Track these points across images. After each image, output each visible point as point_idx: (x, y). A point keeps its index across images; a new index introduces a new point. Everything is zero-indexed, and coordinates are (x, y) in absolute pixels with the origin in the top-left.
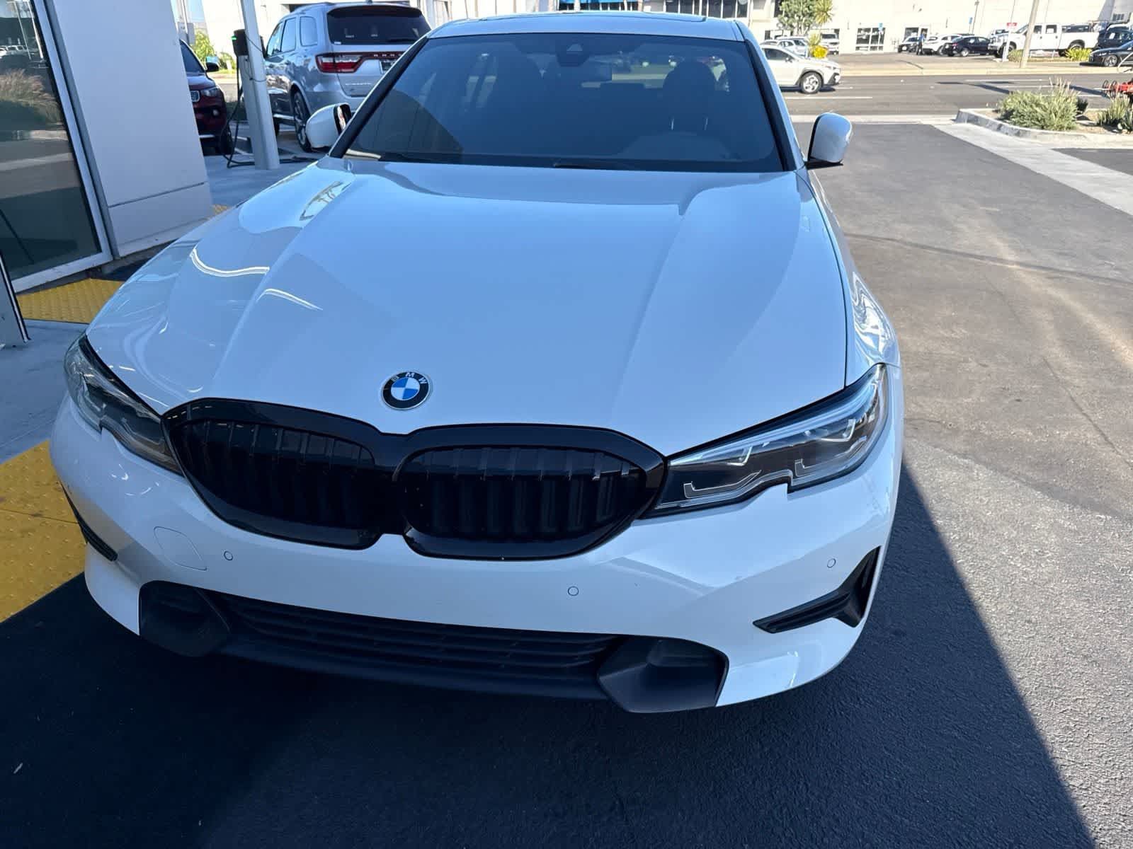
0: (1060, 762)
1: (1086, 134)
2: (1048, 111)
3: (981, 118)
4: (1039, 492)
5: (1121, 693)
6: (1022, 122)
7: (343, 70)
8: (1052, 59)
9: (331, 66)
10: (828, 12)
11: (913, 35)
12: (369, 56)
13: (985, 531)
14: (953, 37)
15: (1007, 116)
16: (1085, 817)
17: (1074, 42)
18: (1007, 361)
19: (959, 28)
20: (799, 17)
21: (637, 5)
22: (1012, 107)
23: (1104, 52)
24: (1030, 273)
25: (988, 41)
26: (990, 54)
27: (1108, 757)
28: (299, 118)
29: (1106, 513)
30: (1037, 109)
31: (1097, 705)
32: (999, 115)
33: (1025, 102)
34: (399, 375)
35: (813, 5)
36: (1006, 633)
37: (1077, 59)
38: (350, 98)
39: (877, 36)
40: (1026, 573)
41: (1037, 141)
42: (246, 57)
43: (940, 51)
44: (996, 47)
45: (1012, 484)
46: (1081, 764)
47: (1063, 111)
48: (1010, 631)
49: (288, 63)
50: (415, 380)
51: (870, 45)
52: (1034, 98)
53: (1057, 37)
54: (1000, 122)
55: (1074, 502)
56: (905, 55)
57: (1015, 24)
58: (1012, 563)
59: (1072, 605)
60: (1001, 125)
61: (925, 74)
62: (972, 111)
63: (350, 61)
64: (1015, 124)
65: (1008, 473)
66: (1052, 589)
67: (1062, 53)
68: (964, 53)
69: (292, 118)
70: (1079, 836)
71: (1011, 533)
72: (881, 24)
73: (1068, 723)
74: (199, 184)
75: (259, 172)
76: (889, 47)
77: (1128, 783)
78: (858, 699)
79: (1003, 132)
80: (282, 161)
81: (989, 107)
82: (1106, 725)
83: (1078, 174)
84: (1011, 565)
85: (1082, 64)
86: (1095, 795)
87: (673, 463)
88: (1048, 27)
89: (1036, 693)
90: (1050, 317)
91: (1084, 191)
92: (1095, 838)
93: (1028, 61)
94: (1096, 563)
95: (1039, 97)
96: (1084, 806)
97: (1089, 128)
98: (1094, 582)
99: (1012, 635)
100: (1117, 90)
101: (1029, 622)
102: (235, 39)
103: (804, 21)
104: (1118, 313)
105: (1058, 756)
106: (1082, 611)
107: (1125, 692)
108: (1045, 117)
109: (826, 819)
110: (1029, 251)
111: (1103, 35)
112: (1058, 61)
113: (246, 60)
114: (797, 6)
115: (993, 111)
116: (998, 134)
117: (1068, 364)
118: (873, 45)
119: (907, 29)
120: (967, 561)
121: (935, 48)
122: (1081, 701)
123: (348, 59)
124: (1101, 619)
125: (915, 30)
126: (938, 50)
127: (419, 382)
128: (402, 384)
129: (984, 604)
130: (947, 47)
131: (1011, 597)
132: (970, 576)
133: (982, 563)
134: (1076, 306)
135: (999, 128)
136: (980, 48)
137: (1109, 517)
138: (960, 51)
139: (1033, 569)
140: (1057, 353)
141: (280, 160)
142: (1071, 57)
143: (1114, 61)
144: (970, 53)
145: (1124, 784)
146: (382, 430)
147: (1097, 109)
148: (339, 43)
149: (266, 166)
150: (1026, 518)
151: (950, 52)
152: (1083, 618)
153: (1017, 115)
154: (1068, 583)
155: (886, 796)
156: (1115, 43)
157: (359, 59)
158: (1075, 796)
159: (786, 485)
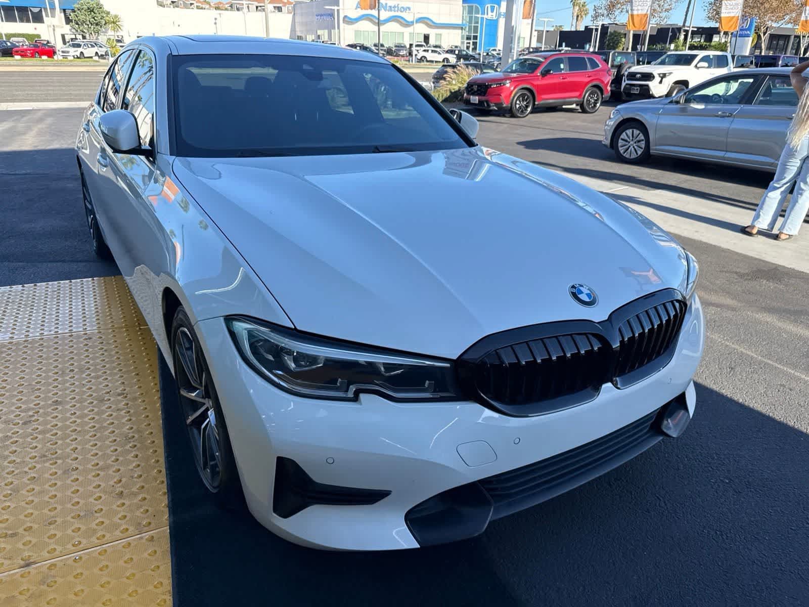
35: (97, 17)
50: (583, 288)
103: (93, 29)
114: (83, 17)
128: (581, 292)
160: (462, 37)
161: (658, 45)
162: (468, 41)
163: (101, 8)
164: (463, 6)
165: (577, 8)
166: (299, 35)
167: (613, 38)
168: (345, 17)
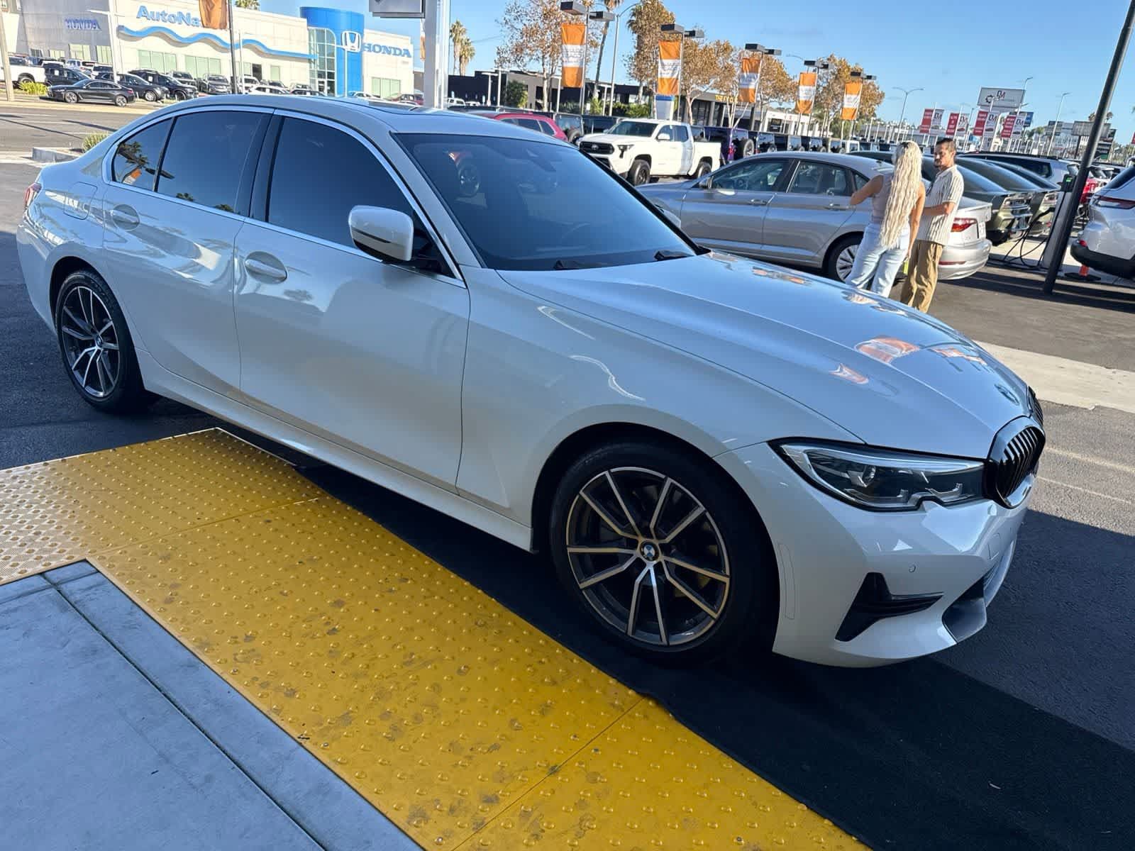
17: (22, 75)
23: (59, 88)
37: (34, 93)
67: (15, 85)
85: (44, 99)
111: (47, 70)
112: (15, 93)
142: (27, 90)
143: (75, 99)
156: (64, 80)
160: (312, 72)
161: (569, 104)
162: (321, 80)
164: (308, 29)
165: (459, 46)
166: (35, 48)
167: (513, 90)
168: (120, 28)
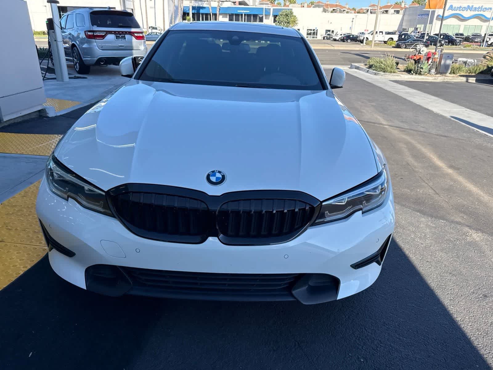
0: (452, 312)
1: (401, 75)
2: (386, 65)
3: (360, 67)
4: (419, 213)
5: (465, 285)
6: (376, 69)
7: (97, 38)
8: (382, 45)
9: (91, 36)
10: (296, 22)
11: (329, 33)
12: (110, 32)
13: (404, 229)
14: (344, 34)
15: (370, 67)
16: (465, 331)
17: (389, 38)
18: (393, 163)
19: (346, 31)
20: (284, 23)
21: (216, 15)
22: (373, 64)
23: (401, 43)
24: (394, 129)
25: (357, 37)
26: (358, 42)
27: (467, 309)
28: (76, 59)
29: (443, 220)
30: (382, 65)
31: (458, 290)
32: (367, 66)
33: (377, 62)
34: (212, 172)
35: (289, 19)
36: (421, 266)
37: (391, 45)
38: (101, 51)
39: (315, 32)
40: (422, 244)
41: (382, 77)
42: (53, 31)
43: (340, 40)
44: (361, 39)
45: (409, 210)
46: (459, 312)
47: (391, 66)
48: (422, 265)
49: (70, 34)
50: (219, 174)
51: (312, 36)
52: (380, 60)
53: (383, 36)
54: (368, 69)
55: (432, 216)
56: (326, 41)
57: (368, 30)
58: (416, 240)
59: (441, 254)
60: (368, 70)
61: (335, 49)
62: (357, 64)
63: (101, 34)
64: (374, 70)
65: (406, 206)
66: (433, 249)
67: (385, 42)
68: (349, 41)
69: (72, 58)
70: (464, 338)
71: (413, 229)
72: (316, 28)
73: (451, 298)
74: (40, 88)
75: (58, 82)
76: (319, 37)
77: (476, 317)
78: (375, 295)
79: (369, 73)
80: (70, 78)
81: (363, 63)
82: (463, 297)
83: (401, 91)
84: (416, 241)
85: (393, 47)
86: (466, 323)
87: (323, 204)
88: (380, 32)
89: (437, 288)
90: (405, 146)
91: (404, 97)
92: (470, 338)
93: (374, 45)
94: (445, 238)
95: (382, 60)
96: (464, 327)
97: (401, 72)
98: (446, 246)
99: (423, 267)
100: (410, 58)
101: (428, 262)
102: (47, 22)
103: (285, 25)
104: (429, 144)
105: (450, 310)
106: (445, 257)
107: (467, 285)
108: (385, 68)
109: (376, 341)
110: (391, 120)
111: (400, 36)
112: (384, 45)
113: (53, 32)
114: (282, 19)
115: (364, 65)
116: (367, 74)
117: (416, 164)
118: (313, 36)
119: (326, 30)
120: (400, 240)
121: (337, 38)
122: (453, 290)
123: (100, 34)
124: (452, 259)
125: (329, 31)
126: (339, 40)
127: (221, 174)
128: (214, 175)
129: (410, 256)
130: (342, 38)
131: (419, 253)
132: (403, 246)
133: (406, 241)
134: (413, 142)
135: (368, 71)
136: (354, 39)
137: (445, 221)
138: (347, 40)
139: (424, 242)
140: (411, 160)
141: (69, 77)
142: (389, 44)
143: (405, 46)
144: (351, 41)
145: (475, 318)
146: (210, 194)
147: (402, 65)
148: (96, 26)
149: (62, 80)
150: (417, 223)
151: (343, 40)
152: (446, 259)
153: (374, 67)
154: (437, 246)
155: (395, 330)
156: (404, 39)
157: (105, 33)
158: (460, 324)
159: (361, 211)
163: (292, 14)
